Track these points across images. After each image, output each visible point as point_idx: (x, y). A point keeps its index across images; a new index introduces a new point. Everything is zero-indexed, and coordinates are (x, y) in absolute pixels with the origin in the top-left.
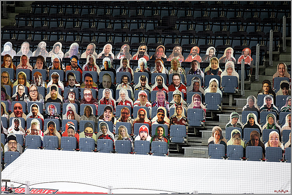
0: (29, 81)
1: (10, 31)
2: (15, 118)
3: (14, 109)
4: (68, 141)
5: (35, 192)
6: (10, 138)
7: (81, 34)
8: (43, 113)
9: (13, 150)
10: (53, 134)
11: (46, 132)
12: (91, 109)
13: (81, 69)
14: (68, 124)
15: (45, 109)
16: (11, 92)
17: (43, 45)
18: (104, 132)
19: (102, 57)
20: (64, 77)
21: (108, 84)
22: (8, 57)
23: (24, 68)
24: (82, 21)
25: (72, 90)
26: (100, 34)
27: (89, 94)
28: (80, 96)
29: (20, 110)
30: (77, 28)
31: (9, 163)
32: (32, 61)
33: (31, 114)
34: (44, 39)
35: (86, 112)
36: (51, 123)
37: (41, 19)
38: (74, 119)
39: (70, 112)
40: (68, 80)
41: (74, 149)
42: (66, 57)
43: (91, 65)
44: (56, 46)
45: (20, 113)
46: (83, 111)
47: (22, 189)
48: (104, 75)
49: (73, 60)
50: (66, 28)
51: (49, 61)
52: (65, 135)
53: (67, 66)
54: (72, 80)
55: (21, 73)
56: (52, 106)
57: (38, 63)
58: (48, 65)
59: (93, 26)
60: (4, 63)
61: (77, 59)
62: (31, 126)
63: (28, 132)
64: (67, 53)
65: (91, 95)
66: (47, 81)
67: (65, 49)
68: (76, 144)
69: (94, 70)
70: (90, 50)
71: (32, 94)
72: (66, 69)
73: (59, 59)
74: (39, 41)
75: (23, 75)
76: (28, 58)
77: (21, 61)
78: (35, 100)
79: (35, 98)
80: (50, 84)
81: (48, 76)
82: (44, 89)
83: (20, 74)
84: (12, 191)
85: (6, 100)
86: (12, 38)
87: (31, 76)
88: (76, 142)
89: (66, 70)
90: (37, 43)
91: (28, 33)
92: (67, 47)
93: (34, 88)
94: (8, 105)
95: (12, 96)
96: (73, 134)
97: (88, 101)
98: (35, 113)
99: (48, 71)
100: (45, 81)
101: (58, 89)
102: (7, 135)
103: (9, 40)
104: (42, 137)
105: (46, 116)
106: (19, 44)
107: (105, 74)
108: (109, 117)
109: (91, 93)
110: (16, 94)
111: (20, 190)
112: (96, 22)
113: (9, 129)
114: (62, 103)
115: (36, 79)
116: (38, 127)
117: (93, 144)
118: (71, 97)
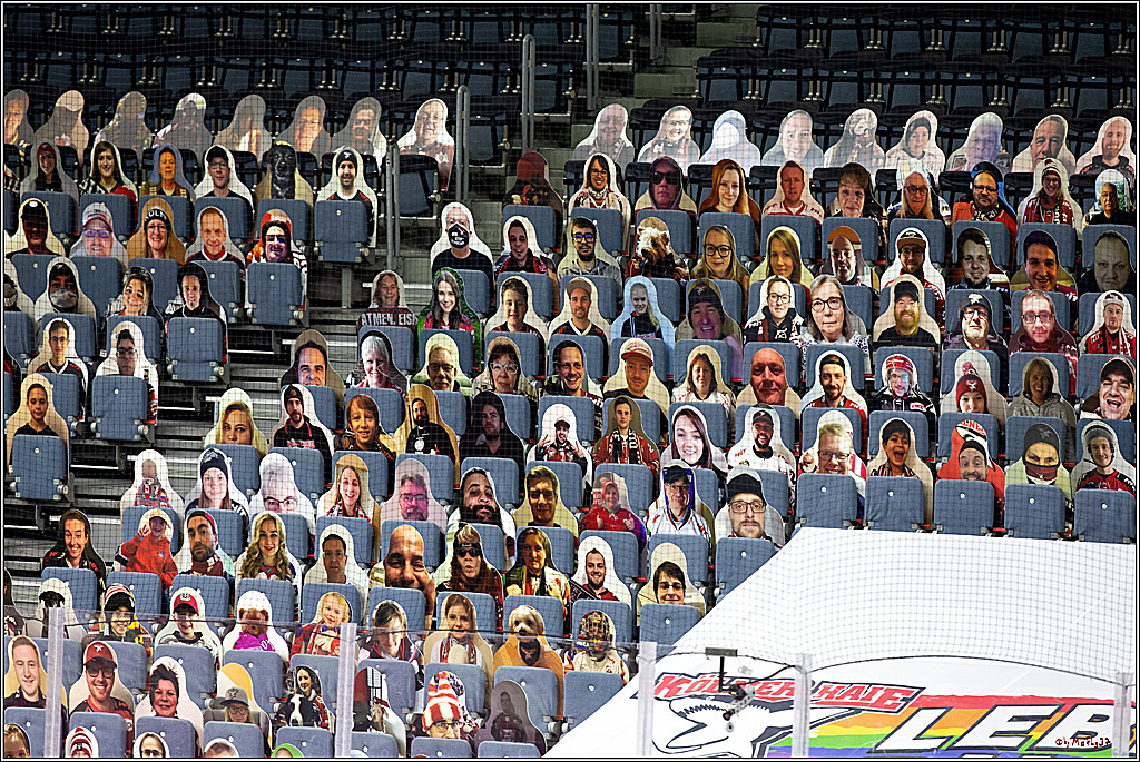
0: (812, 262)
1: (738, 71)
2: (756, 406)
3: (755, 372)
4: (963, 496)
5: (836, 696)
6: (737, 486)
7: (1012, 79)
8: (866, 389)
9: (750, 534)
10: (903, 469)
11: (874, 464)
12: (1051, 373)
13: (1014, 217)
14: (962, 432)
15: (873, 373)
16: (743, 305)
17: (864, 121)
18: (1102, 461)
19: (1092, 167)
20: (948, 248)
21: (1115, 273)
22: (728, 171)
23: (791, 213)
24: (1015, 30)
25: (975, 298)
26: (1085, 80)
27: (1042, 315)
28: (1007, 323)
29: (775, 378)
30: (994, 56)
31: (732, 585)
32: (823, 183)
33: (817, 391)
34: (868, 97)
35: (1032, 383)
36: (896, 429)
37: (858, 21)
38: (986, 411)
39: (968, 383)
40: (961, 257)
41: (983, 530)
42: (954, 170)
43: (1050, 200)
44: (916, 126)
45: (774, 386)
46: (1019, 379)
47: (782, 685)
48: (1101, 238)
49: (981, 179)
50: (953, 56)
51: (889, 185)
52: (951, 472)
53: (956, 205)
54: (975, 259)
55: (781, 232)
56: (902, 359)
57: (846, 192)
58: (883, 201)
59: (1058, 49)
60: (713, 192)
61: (997, 177)
62: (818, 440)
63: (806, 463)
64: (958, 152)
65: (1051, 316)
66: (881, 263)
67: (951, 136)
68: (990, 509)
69: (1061, 218)
70: (1047, 141)
71: (820, 314)
72: (954, 214)
73: (926, 175)
74: (849, 105)
75: (788, 241)
76: (808, 175)
77: (779, 186)
78: (833, 337)
79: (833, 329)
80: (893, 274)
81: (884, 243)
82: (867, 294)
83: (775, 235)
84: (745, 694)
85: (722, 337)
86: (747, 94)
87: (818, 245)
88: (990, 502)
89: (954, 218)
90: (843, 113)
91: (805, 77)
92: (956, 131)
93: (829, 289)
94: (730, 357)
95: (744, 321)
96: (982, 470)
97: (1037, 340)
98: (834, 388)
99: (884, 222)
100: (874, 263)
101: (922, 295)
102: (726, 474)
103: (732, 102)
104: (861, 483)
105: (876, 400)
106: (773, 118)
107: (1105, 235)
108: (1119, 405)
109: (1051, 307)
110: (760, 316)
111: (775, 688)
112: (1069, 30)
113: (734, 450)
114: (936, 350)
115: (837, 255)
116: (844, 443)
117: (1058, 510)
118: (972, 327)
